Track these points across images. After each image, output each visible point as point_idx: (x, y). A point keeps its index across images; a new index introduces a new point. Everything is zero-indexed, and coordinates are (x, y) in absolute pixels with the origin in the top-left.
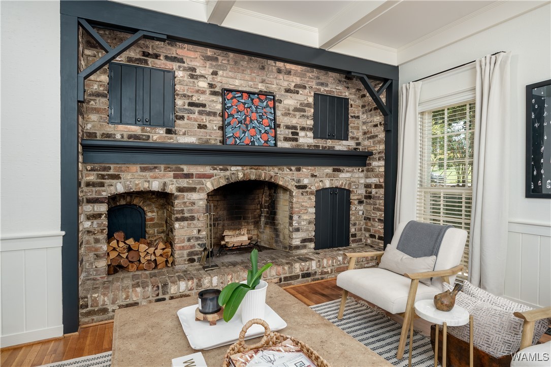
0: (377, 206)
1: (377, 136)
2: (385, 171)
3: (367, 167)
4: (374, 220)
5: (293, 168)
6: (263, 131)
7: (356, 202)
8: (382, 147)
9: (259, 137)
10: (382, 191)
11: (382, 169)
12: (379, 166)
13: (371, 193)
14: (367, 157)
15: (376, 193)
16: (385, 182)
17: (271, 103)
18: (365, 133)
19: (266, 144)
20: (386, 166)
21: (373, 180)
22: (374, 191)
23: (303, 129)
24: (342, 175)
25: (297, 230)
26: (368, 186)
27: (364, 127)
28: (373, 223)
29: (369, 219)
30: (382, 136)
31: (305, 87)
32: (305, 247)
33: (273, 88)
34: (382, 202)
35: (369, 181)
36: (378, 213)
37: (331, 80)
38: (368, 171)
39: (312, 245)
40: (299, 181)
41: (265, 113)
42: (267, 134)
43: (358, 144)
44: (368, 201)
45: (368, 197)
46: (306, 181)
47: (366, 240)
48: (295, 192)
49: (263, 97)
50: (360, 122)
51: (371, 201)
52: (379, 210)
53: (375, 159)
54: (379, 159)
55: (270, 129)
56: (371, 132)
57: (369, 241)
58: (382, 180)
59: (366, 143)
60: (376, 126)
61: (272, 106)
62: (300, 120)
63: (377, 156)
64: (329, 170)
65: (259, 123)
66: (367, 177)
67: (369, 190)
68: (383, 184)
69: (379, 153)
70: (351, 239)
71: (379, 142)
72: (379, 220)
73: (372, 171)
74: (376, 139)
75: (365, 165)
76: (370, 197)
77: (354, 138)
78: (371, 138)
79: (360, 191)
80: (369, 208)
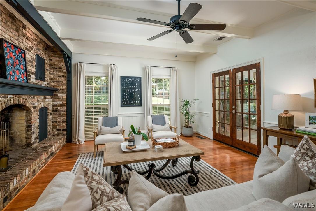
0: (61, 115)
1: (61, 82)
2: (67, 99)
3: (54, 96)
4: (59, 122)
5: (32, 96)
6: (22, 73)
7: (50, 114)
8: (65, 87)
9: (20, 76)
10: (65, 108)
11: (65, 97)
12: (63, 96)
13: (57, 109)
14: (54, 91)
15: (61, 109)
16: (67, 103)
17: (23, 55)
18: (52, 79)
19: (23, 81)
20: (67, 96)
21: (59, 103)
22: (59, 108)
23: (32, 73)
24: (47, 100)
25: (34, 133)
26: (54, 106)
27: (52, 76)
28: (59, 123)
29: (56, 122)
30: (65, 82)
31: (32, 49)
32: (36, 142)
33: (21, 45)
34: (65, 113)
35: (55, 103)
36: (62, 118)
37: (41, 48)
38: (54, 98)
39: (38, 140)
40: (34, 104)
41: (22, 61)
42: (23, 74)
43: (48, 84)
44: (55, 113)
45: (55, 111)
46: (36, 104)
47: (54, 133)
48: (33, 110)
49: (20, 50)
50: (48, 72)
51: (57, 113)
52: (63, 116)
53: (59, 93)
54: (63, 93)
55: (24, 71)
56: (57, 79)
57: (56, 133)
58: (65, 103)
59: (53, 84)
60: (60, 76)
61: (23, 57)
62: (31, 68)
63: (61, 91)
64: (42, 97)
65: (20, 67)
66: (54, 101)
67: (56, 107)
68: (66, 105)
69: (63, 90)
70: (48, 133)
71: (63, 85)
72: (63, 121)
73: (58, 98)
74: (61, 83)
75: (52, 95)
76: (56, 111)
77: (47, 81)
78: (56, 82)
79: (51, 108)
80: (55, 116)
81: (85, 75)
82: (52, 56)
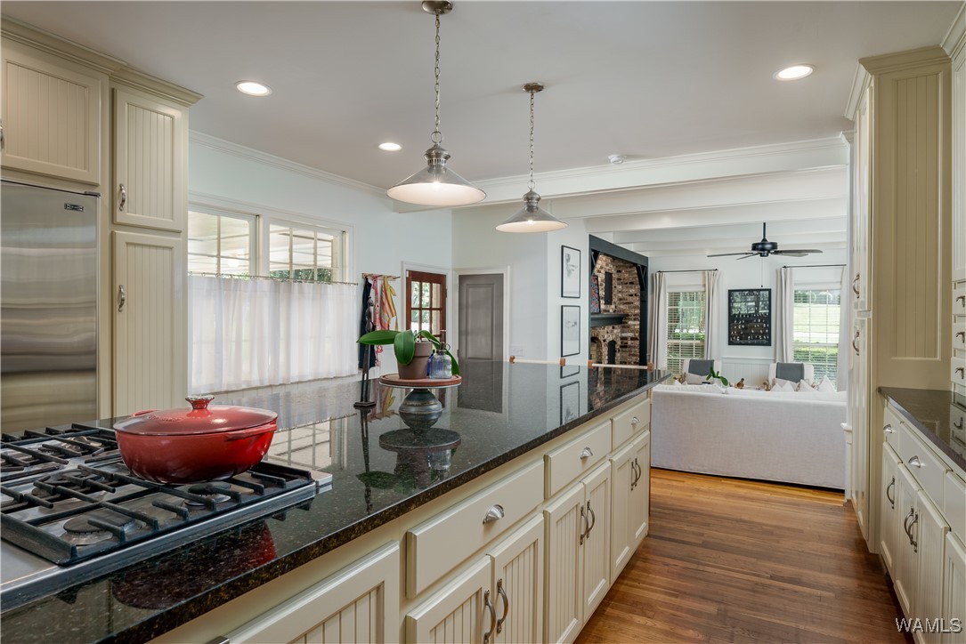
0: (633, 353)
1: (633, 303)
2: (640, 328)
3: (623, 325)
4: (630, 363)
5: (603, 327)
7: (617, 350)
8: (638, 311)
10: (637, 342)
11: (638, 327)
12: (635, 325)
13: (627, 343)
14: (624, 317)
15: (632, 343)
16: (640, 336)
18: (620, 299)
20: (640, 325)
21: (630, 335)
22: (629, 342)
23: (602, 298)
24: (615, 331)
26: (623, 338)
27: (620, 295)
30: (638, 303)
34: (637, 350)
35: (624, 335)
36: (634, 358)
38: (623, 327)
40: (604, 337)
43: (616, 308)
44: (624, 349)
45: (624, 346)
46: (606, 337)
48: (603, 343)
50: (615, 291)
51: (627, 349)
52: (634, 355)
53: (631, 320)
54: (635, 320)
56: (627, 299)
58: (637, 335)
59: (622, 307)
60: (631, 295)
63: (633, 317)
64: (611, 328)
66: (622, 332)
67: (625, 341)
68: (638, 338)
69: (635, 315)
71: (635, 308)
72: (634, 363)
73: (628, 328)
74: (632, 305)
75: (621, 323)
76: (626, 347)
77: (615, 303)
78: (626, 303)
79: (619, 343)
80: (624, 354)
81: (668, 290)
82: (620, 266)
